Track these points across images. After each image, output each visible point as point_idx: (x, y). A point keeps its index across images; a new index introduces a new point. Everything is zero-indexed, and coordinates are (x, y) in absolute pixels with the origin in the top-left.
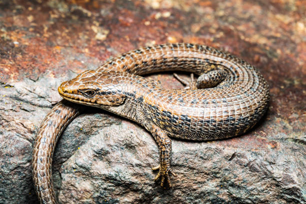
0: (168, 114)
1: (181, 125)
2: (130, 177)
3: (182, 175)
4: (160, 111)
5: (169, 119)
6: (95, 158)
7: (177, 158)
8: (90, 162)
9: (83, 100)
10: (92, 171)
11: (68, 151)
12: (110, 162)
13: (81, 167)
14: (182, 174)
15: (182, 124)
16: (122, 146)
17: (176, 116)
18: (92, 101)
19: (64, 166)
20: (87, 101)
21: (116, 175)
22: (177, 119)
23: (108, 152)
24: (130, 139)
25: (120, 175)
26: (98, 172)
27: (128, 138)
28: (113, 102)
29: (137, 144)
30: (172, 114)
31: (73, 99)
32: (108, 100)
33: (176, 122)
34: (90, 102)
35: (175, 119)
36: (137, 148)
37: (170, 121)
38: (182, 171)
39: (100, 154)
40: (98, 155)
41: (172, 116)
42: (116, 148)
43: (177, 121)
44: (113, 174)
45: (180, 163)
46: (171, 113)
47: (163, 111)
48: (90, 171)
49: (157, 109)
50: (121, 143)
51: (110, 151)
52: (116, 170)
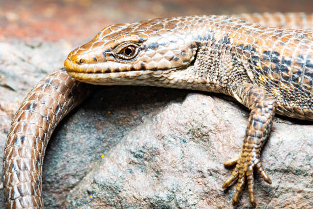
0: (274, 55)
1: (296, 76)
2: (196, 201)
3: (300, 195)
4: (259, 53)
5: (274, 65)
6: (132, 167)
7: (289, 154)
8: (120, 174)
9: (117, 71)
10: (123, 194)
11: (81, 162)
12: (158, 173)
13: (103, 187)
14: (300, 192)
15: (299, 73)
16: (183, 137)
17: (287, 59)
18: (135, 66)
19: (71, 196)
20: (125, 70)
21: (170, 197)
22: (289, 63)
23: (155, 153)
24: (200, 118)
25: (177, 198)
26: (135, 194)
27: (196, 117)
28: (177, 59)
29: (213, 128)
30: (282, 55)
31: (99, 72)
32: (166, 58)
33: (287, 71)
34: (133, 69)
35: (285, 65)
36: (212, 137)
37: (277, 69)
38: (300, 187)
39: (141, 157)
40: (136, 160)
41: (280, 58)
42: (172, 140)
43: (289, 68)
44: (163, 195)
45: (296, 165)
46: (278, 54)
47: (265, 52)
48: (120, 195)
49: (254, 50)
50: (182, 128)
51: (161, 148)
52: (170, 187)
